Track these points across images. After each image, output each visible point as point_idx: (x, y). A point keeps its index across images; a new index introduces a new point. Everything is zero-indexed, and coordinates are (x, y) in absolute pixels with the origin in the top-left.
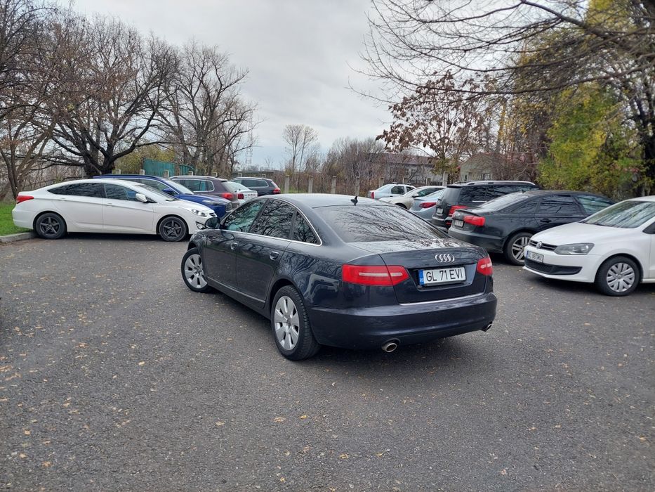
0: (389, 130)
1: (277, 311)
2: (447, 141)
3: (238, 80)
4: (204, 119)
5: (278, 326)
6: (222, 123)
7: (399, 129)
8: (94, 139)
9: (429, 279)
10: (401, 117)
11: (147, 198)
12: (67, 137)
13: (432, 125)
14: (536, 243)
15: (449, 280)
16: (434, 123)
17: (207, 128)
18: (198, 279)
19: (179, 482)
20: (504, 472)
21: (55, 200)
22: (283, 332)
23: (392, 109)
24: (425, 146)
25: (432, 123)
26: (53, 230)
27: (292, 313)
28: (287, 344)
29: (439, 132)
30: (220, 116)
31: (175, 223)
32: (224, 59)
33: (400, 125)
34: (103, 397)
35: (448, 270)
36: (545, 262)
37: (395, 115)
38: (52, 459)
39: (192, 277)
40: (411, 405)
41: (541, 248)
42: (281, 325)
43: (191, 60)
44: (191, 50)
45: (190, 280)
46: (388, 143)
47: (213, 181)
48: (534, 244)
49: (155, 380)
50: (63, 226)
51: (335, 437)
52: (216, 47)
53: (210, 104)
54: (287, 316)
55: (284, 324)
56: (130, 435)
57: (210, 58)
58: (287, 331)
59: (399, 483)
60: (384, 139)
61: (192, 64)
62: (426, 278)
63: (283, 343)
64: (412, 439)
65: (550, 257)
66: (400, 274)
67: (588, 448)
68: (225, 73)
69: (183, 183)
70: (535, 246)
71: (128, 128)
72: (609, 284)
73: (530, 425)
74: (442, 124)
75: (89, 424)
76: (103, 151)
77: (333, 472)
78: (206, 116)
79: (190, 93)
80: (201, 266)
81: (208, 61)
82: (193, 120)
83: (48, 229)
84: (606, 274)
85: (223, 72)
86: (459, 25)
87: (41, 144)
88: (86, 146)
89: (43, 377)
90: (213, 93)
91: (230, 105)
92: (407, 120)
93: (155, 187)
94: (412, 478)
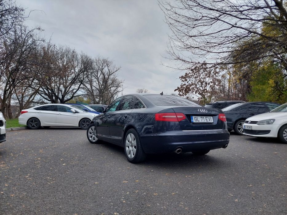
0: (180, 87)
1: (127, 141)
2: (205, 91)
3: (117, 71)
4: (103, 87)
5: (127, 148)
6: (110, 88)
7: (185, 86)
8: (57, 94)
9: (196, 120)
10: (185, 81)
11: (75, 111)
12: (46, 94)
13: (199, 84)
14: (248, 121)
15: (205, 121)
16: (200, 83)
17: (104, 90)
18: (94, 137)
19: (74, 202)
20: (236, 200)
21: (37, 112)
22: (129, 151)
23: (181, 78)
24: (196, 93)
25: (199, 83)
26: (35, 125)
27: (133, 140)
28: (131, 156)
29: (202, 87)
30: (109, 85)
31: (87, 121)
32: (111, 62)
33: (185, 84)
34: (44, 175)
35: (205, 117)
36: (252, 129)
37: (182, 81)
38: (16, 193)
39: (91, 137)
40: (189, 177)
41: (251, 123)
42: (129, 147)
43: (98, 63)
44: (98, 60)
45: (90, 138)
46: (180, 92)
47: (104, 106)
48: (247, 122)
49: (69, 169)
50: (39, 124)
51: (152, 187)
52: (108, 58)
53: (105, 81)
54: (131, 143)
55: (130, 147)
56: (54, 186)
57: (106, 62)
58: (131, 150)
59: (182, 203)
60: (178, 90)
61: (98, 65)
62: (195, 120)
63: (129, 156)
64: (190, 188)
65: (255, 127)
66: (182, 117)
67: (280, 193)
68: (111, 68)
69: (91, 107)
70: (247, 123)
71: (71, 89)
72: (285, 138)
73: (249, 184)
74: (203, 84)
75: (35, 183)
76: (60, 99)
77: (149, 199)
78: (103, 86)
79: (97, 76)
80: (95, 131)
81: (104, 64)
82: (98, 87)
83: (33, 125)
84: (283, 133)
85: (110, 68)
86: (206, 37)
87: (34, 96)
88: (53, 98)
89: (18, 168)
90: (106, 76)
91: (114, 81)
92: (188, 83)
93: (79, 108)
94: (189, 202)
